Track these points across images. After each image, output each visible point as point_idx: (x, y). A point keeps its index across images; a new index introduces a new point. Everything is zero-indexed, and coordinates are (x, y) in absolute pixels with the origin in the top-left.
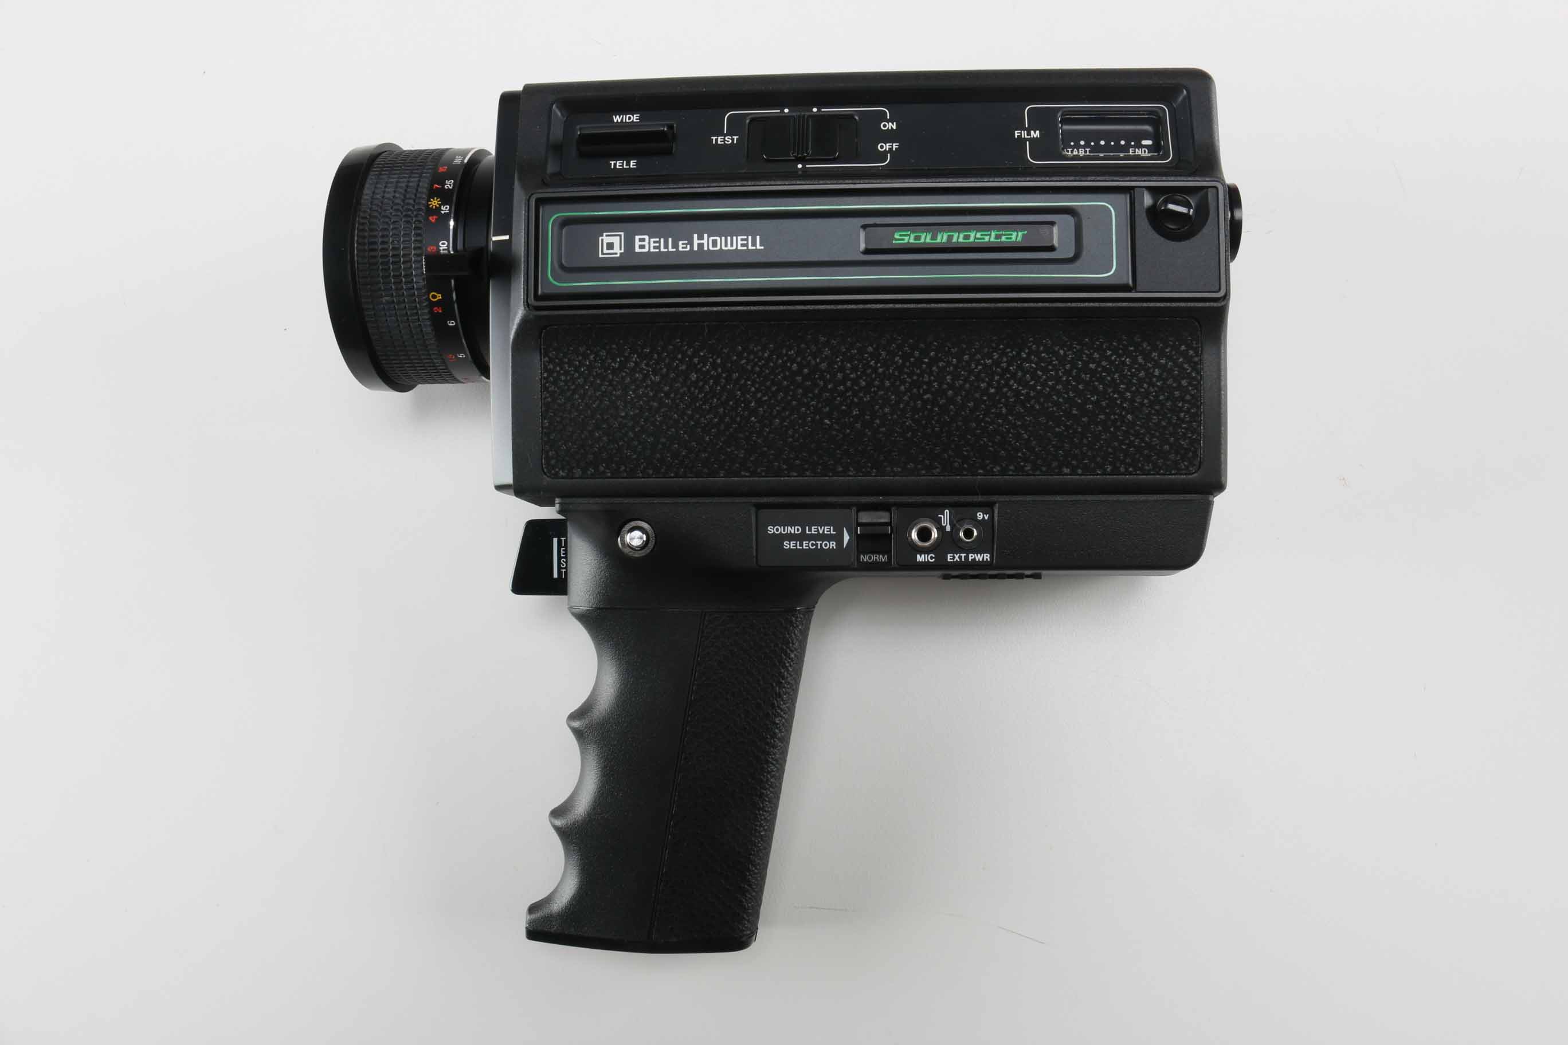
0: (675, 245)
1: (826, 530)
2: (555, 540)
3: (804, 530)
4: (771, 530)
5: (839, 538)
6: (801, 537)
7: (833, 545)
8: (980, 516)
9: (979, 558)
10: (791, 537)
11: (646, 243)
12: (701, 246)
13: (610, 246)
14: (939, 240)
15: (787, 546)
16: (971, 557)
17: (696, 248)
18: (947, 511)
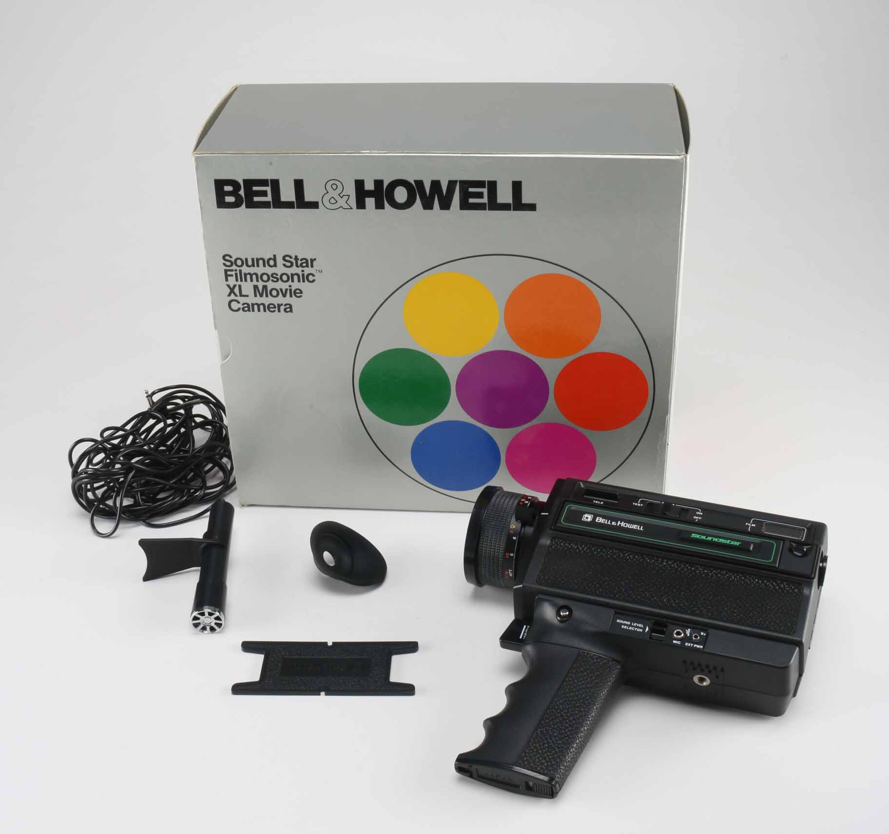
0: (611, 522)
1: (640, 625)
2: (525, 626)
3: (631, 624)
4: (618, 621)
5: (644, 629)
6: (629, 626)
7: (641, 630)
8: (702, 634)
9: (698, 646)
10: (625, 625)
11: (600, 520)
12: (620, 525)
13: (587, 518)
14: (707, 539)
15: (623, 627)
16: (695, 646)
17: (618, 525)
18: (689, 629)
